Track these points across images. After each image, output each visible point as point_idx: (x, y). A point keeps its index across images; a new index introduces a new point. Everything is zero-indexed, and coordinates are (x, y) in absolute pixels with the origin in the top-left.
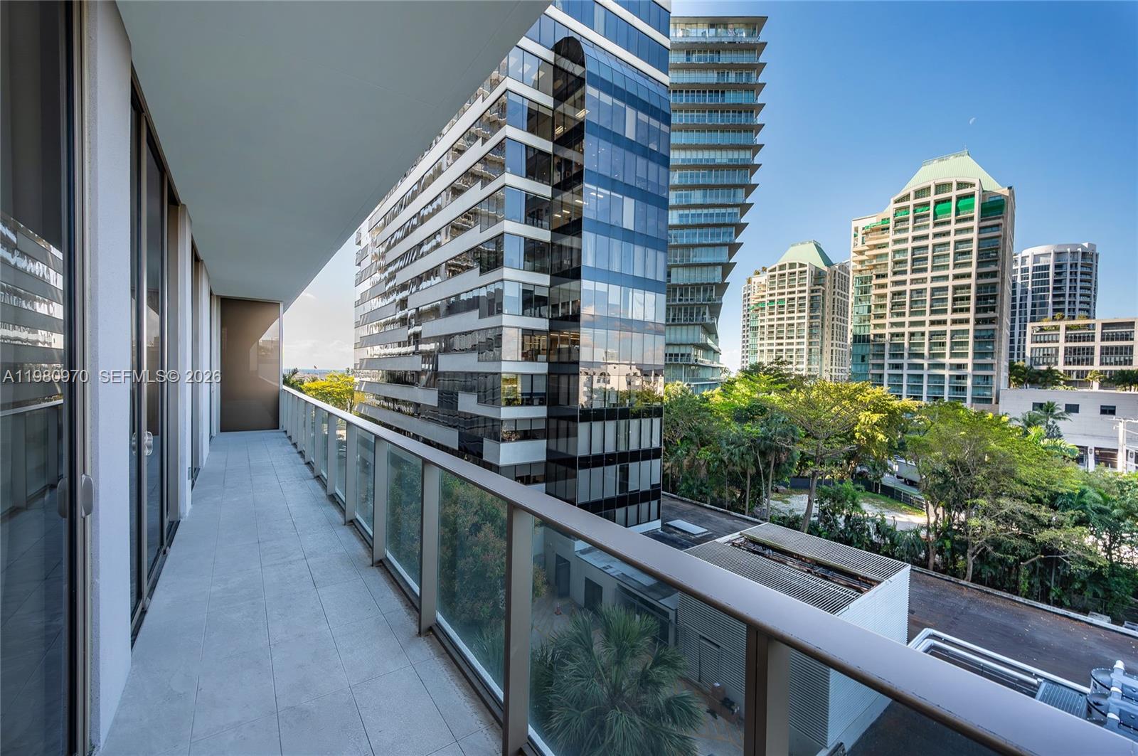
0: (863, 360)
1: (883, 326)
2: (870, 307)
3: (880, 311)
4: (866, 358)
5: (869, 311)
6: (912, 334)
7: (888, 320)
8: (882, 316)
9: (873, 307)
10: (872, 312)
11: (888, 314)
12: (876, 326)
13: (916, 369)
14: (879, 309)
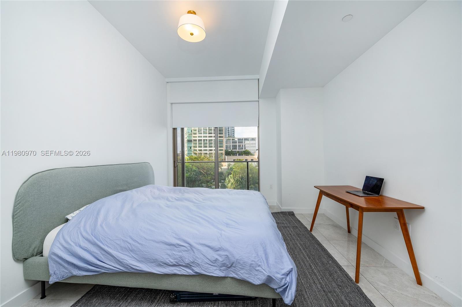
0: (191, 149)
1: (196, 137)
2: (192, 130)
3: (195, 132)
4: (191, 148)
5: (192, 132)
6: (204, 140)
7: (197, 135)
8: (195, 134)
9: (193, 130)
10: (193, 132)
11: (197, 133)
12: (194, 137)
13: (205, 151)
14: (194, 131)
